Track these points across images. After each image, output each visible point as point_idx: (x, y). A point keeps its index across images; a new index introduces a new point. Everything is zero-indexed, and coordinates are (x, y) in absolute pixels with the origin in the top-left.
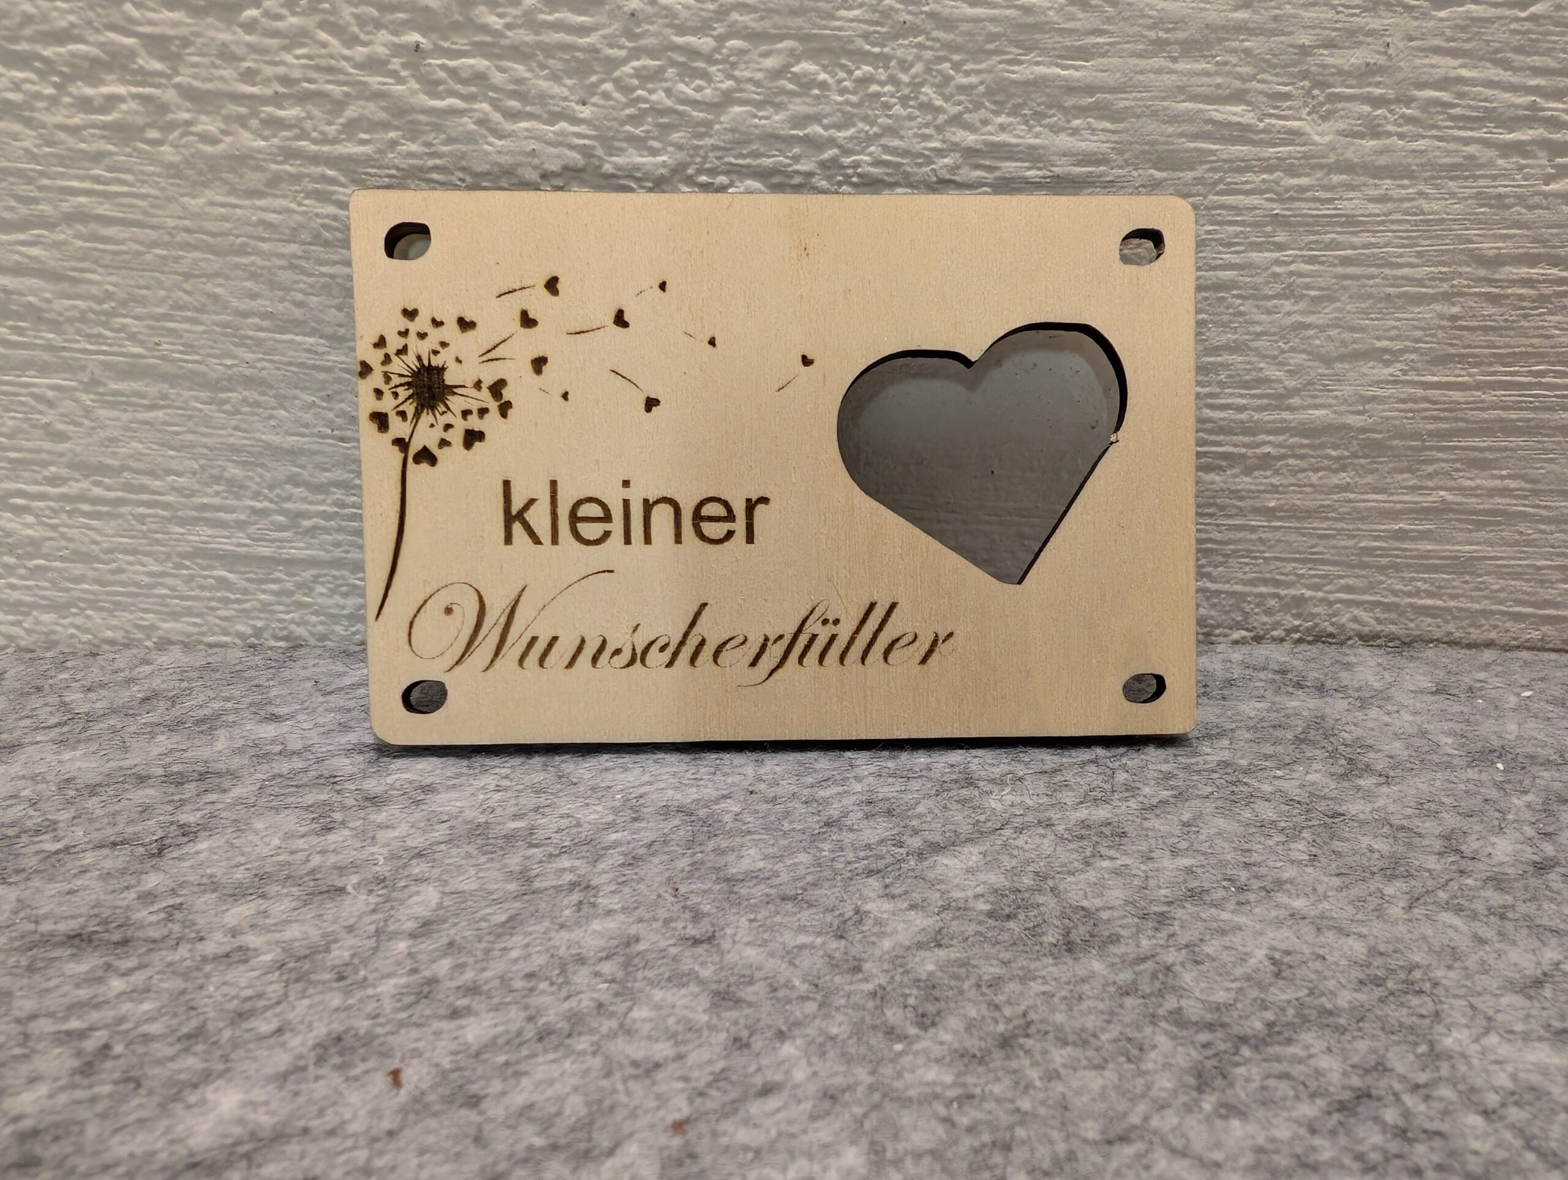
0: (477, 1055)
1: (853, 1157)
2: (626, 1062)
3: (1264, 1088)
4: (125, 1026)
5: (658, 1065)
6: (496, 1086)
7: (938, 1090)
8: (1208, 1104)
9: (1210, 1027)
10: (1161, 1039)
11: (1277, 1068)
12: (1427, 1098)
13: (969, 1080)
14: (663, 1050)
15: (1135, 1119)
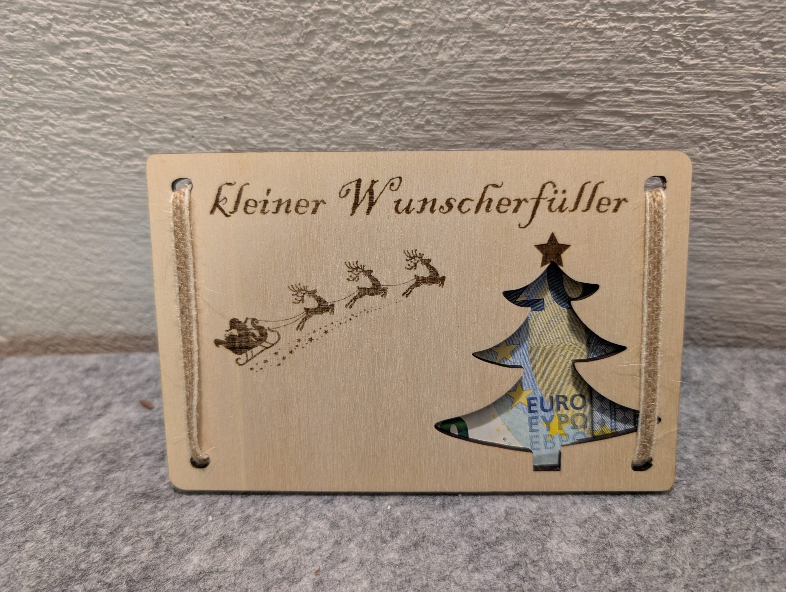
0: (263, 545)
1: (365, 584)
2: (304, 549)
3: (489, 562)
4: (164, 530)
5: (314, 550)
6: (268, 556)
7: (393, 561)
8: (471, 567)
9: (479, 539)
10: (463, 544)
11: (494, 554)
12: (535, 566)
13: (403, 558)
14: (315, 544)
15: (448, 573)
